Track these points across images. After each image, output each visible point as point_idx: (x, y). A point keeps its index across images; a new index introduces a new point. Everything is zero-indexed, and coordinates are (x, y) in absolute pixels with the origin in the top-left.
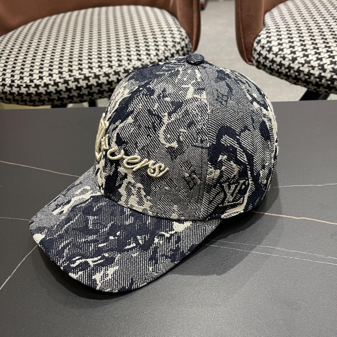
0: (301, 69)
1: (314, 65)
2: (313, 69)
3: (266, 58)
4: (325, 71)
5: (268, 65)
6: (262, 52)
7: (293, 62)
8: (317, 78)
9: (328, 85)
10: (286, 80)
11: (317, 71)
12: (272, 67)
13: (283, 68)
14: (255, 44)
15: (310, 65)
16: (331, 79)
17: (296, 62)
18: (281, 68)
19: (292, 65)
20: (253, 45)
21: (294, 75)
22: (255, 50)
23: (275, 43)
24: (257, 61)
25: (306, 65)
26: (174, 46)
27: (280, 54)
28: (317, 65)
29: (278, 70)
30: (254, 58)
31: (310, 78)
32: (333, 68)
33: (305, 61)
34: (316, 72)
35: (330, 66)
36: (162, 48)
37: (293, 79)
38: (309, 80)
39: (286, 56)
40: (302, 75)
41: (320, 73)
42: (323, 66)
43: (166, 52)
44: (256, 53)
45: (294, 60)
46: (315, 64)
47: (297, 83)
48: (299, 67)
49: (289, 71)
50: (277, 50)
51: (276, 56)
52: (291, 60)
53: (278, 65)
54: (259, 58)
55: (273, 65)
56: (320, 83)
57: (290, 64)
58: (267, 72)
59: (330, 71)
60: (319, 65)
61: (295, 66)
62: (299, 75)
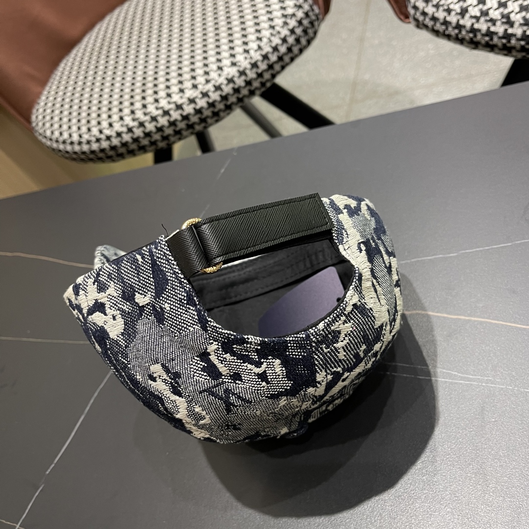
0: (476, 26)
1: (494, 18)
4: (511, 24)
7: (463, 17)
8: (503, 37)
11: (500, 26)
13: (450, 29)
15: (488, 18)
16: (524, 37)
17: (468, 16)
18: (447, 29)
19: (461, 22)
21: (467, 38)
25: (482, 19)
28: (499, 17)
31: (491, 39)
32: (524, 18)
33: (481, 11)
34: (499, 29)
35: (519, 15)
37: (468, 42)
38: (491, 43)
40: (479, 36)
41: (506, 30)
42: (508, 17)
45: (463, 12)
46: (495, 14)
48: (473, 25)
49: (460, 32)
52: (459, 14)
59: (521, 25)
60: (503, 16)
61: (467, 22)
62: (475, 36)
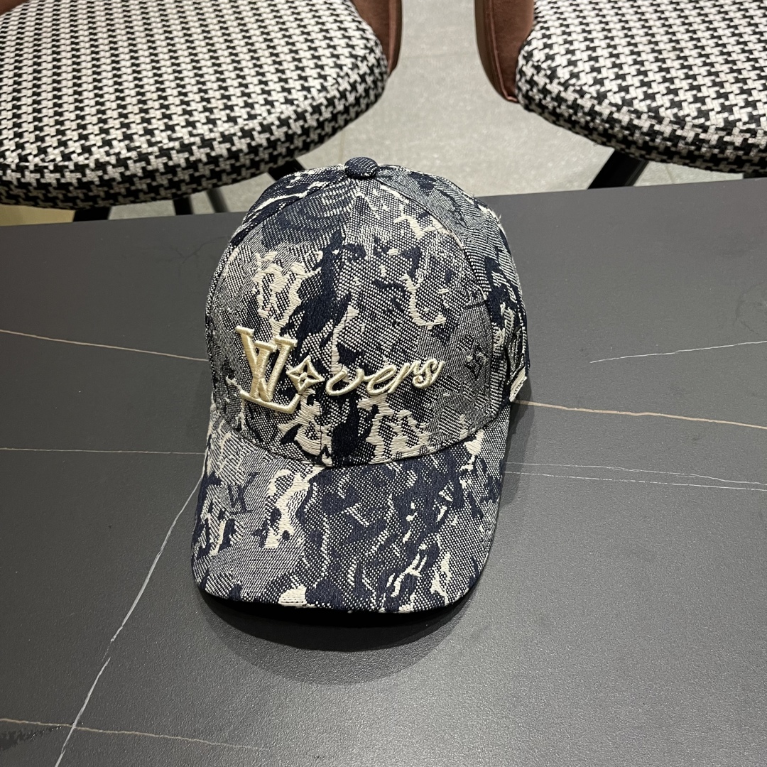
0: (616, 116)
1: (640, 109)
2: (639, 117)
3: (545, 91)
4: (660, 120)
5: (550, 106)
6: (536, 78)
7: (600, 103)
8: (647, 134)
9: (667, 148)
10: (586, 136)
11: (646, 120)
12: (558, 110)
13: (580, 114)
14: (521, 61)
15: (632, 109)
16: (672, 137)
17: (606, 102)
18: (576, 113)
19: (597, 108)
20: (517, 61)
21: (601, 128)
22: (522, 73)
23: (561, 60)
24: (526, 96)
25: (625, 109)
26: (355, 66)
27: (574, 85)
28: (646, 110)
29: (570, 116)
30: (520, 89)
31: (632, 134)
32: (675, 115)
33: (623, 99)
34: (645, 123)
35: (669, 111)
36: (331, 72)
37: (600, 134)
38: (630, 138)
39: (585, 88)
40: (617, 129)
41: (652, 126)
42: (656, 110)
43: (340, 80)
44: (523, 80)
45: (601, 97)
46: (641, 106)
47: (608, 144)
48: (611, 113)
49: (593, 120)
50: (567, 76)
51: (566, 89)
52: (595, 98)
53: (569, 107)
54: (531, 90)
55: (559, 106)
56: (651, 144)
57: (593, 106)
58: (546, 119)
59: (671, 122)
60: (650, 109)
61: (605, 109)
62: (612, 127)
